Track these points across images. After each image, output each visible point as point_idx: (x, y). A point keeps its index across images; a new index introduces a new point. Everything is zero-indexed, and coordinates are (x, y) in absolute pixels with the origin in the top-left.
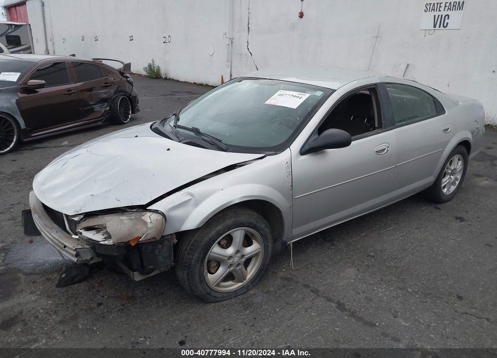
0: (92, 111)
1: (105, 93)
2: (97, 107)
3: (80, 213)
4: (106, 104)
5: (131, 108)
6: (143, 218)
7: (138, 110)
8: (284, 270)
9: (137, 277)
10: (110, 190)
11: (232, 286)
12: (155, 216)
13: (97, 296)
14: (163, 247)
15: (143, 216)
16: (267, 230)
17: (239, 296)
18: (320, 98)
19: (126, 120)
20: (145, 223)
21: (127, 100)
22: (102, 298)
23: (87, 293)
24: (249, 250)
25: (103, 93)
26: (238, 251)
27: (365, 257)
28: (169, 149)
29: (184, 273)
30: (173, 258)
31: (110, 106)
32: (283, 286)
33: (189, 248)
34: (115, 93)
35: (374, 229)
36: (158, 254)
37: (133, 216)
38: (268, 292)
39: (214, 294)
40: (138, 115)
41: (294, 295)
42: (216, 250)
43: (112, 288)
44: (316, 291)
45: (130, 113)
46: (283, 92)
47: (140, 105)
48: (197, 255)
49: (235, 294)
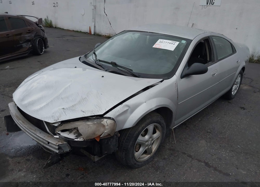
0: (21, 47)
1: (29, 36)
2: (24, 45)
3: (58, 121)
4: (29, 43)
5: (44, 45)
6: (102, 123)
7: (48, 47)
8: (168, 144)
9: (96, 159)
10: (75, 105)
11: (147, 157)
13: (64, 169)
14: (113, 139)
15: (102, 121)
16: (165, 124)
17: (149, 162)
18: (185, 45)
19: (42, 53)
20: (104, 126)
21: (41, 41)
22: (68, 171)
23: (57, 168)
24: (155, 135)
25: (28, 36)
26: (150, 137)
27: (206, 133)
28: (103, 77)
29: (123, 153)
30: (117, 145)
31: (32, 44)
32: (172, 154)
33: (126, 138)
34: (34, 37)
35: (204, 116)
36: (110, 144)
37: (95, 121)
38: (164, 159)
39: (138, 163)
40: (48, 49)
41: (180, 159)
42: (140, 138)
43: (71, 163)
44: (190, 156)
45: (44, 48)
46: (162, 40)
47: (49, 44)
48: (131, 143)
49: (147, 162)
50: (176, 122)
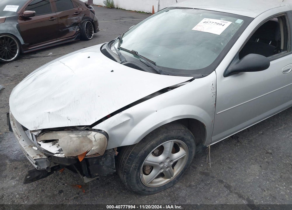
0: (68, 31)
1: (76, 19)
2: (71, 29)
3: (38, 129)
4: (77, 27)
5: (93, 29)
6: (89, 137)
7: (98, 31)
8: (202, 165)
9: (86, 180)
10: (63, 109)
11: (163, 181)
12: (99, 136)
13: (60, 183)
14: (106, 159)
15: (89, 135)
16: (192, 140)
17: (167, 189)
18: (240, 26)
19: (90, 37)
20: (91, 141)
21: (90, 24)
22: (63, 186)
23: (52, 181)
24: (176, 155)
25: (75, 19)
26: (168, 158)
27: (265, 154)
28: (112, 71)
29: (124, 176)
30: (115, 166)
31: (80, 28)
32: (202, 181)
33: (128, 157)
34: (83, 19)
35: (269, 127)
36: (102, 164)
38: (190, 186)
39: (147, 189)
40: (98, 33)
41: (211, 190)
42: (151, 158)
43: (71, 176)
44: (228, 187)
45: (93, 32)
46: (207, 20)
47: (100, 27)
48: (134, 165)
49: (164, 188)
50: (213, 138)
